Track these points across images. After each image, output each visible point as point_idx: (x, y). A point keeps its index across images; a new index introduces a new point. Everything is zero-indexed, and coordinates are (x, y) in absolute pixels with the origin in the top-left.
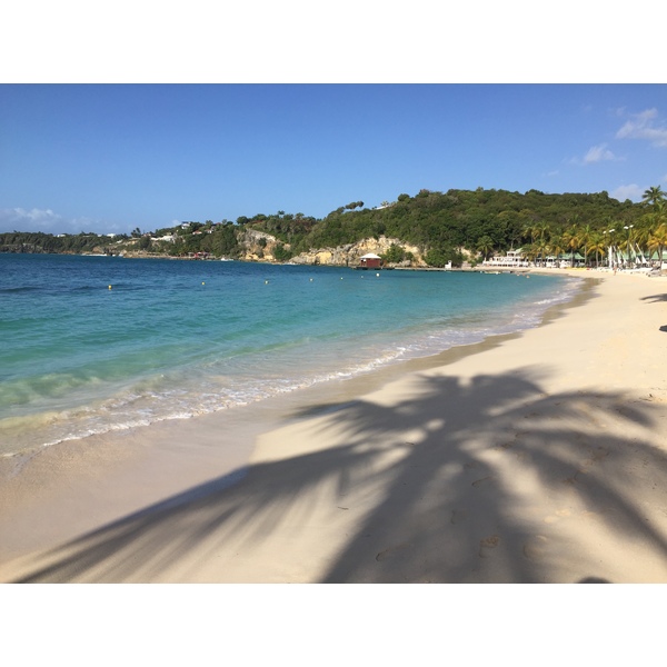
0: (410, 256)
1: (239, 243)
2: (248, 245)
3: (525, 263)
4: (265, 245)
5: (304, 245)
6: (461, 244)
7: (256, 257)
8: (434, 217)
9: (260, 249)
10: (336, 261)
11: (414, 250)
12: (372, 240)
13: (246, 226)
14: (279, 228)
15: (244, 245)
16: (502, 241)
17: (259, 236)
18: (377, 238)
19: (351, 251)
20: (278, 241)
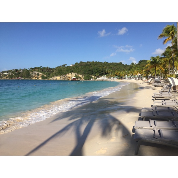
0: (80, 77)
1: (31, 75)
2: (34, 75)
3: (107, 79)
4: (39, 75)
5: (53, 75)
6: (92, 75)
7: (36, 78)
8: (85, 68)
9: (37, 76)
10: (61, 79)
11: (81, 76)
12: (70, 74)
13: (33, 70)
14: (42, 71)
15: (33, 75)
16: (101, 74)
17: (37, 73)
18: (71, 73)
19: (65, 77)
20: (43, 74)
